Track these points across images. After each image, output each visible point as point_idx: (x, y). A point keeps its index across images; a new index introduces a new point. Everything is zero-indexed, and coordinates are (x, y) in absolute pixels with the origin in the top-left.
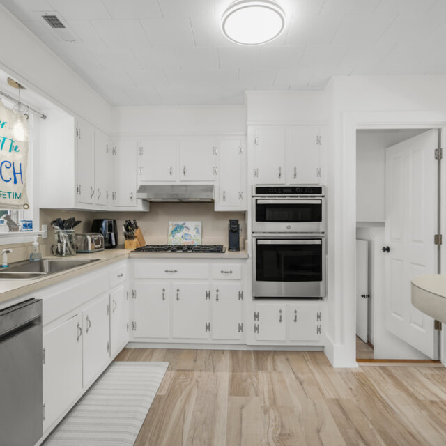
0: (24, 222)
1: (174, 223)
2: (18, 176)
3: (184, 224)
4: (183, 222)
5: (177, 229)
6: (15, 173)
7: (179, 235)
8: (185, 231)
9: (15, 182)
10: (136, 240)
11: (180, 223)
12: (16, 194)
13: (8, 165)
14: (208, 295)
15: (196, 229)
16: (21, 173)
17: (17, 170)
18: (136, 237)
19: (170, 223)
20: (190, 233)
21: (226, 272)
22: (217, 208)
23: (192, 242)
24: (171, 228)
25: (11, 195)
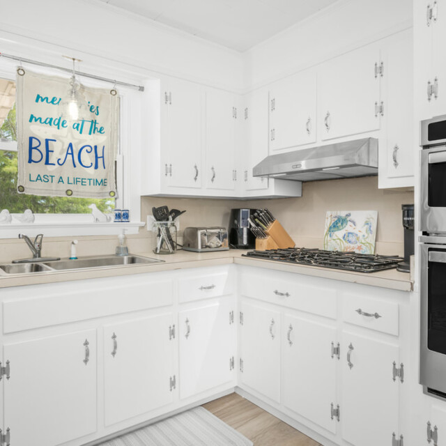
0: (117, 212)
1: (334, 213)
2: (100, 161)
3: (348, 215)
4: (347, 212)
5: (338, 223)
6: (97, 157)
7: (339, 234)
8: (349, 228)
9: (96, 167)
10: (268, 238)
11: (343, 214)
12: (97, 181)
13: (89, 149)
14: (337, 351)
15: (367, 223)
16: (103, 157)
17: (100, 154)
18: (267, 234)
19: (329, 213)
20: (356, 231)
21: (367, 315)
22: (384, 183)
23: (359, 248)
24: (328, 223)
25: (92, 181)
